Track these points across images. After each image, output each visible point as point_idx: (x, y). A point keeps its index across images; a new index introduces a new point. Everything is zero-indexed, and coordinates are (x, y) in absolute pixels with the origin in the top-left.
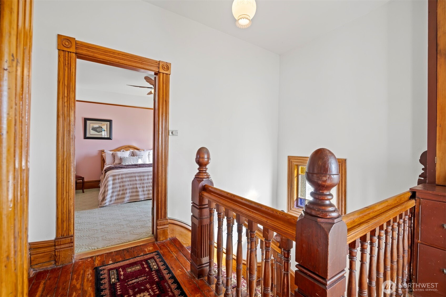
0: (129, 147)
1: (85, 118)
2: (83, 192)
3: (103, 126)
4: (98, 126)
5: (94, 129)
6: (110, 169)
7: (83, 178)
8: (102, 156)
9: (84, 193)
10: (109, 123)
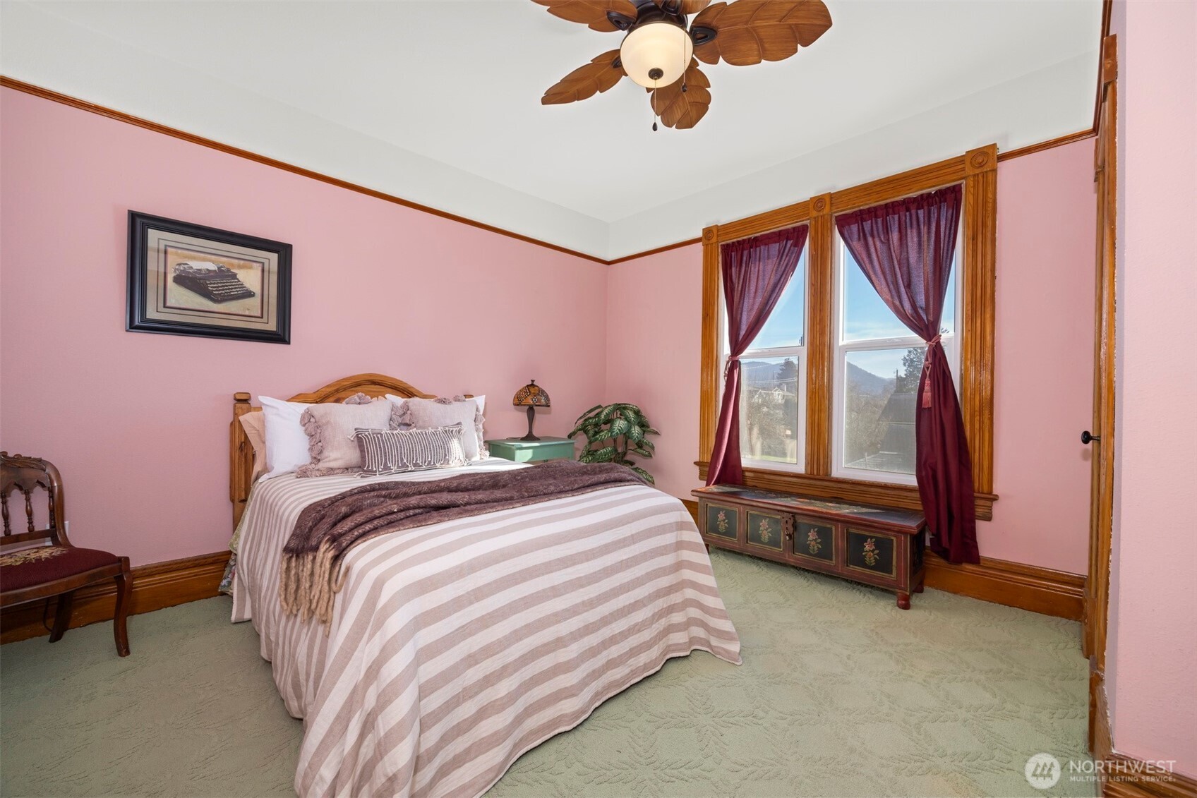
0: (374, 383)
1: (134, 217)
2: (123, 648)
3: (240, 267)
4: (213, 267)
5: (188, 280)
6: (368, 527)
7: (120, 559)
8: (236, 426)
9: (128, 652)
10: (274, 257)
